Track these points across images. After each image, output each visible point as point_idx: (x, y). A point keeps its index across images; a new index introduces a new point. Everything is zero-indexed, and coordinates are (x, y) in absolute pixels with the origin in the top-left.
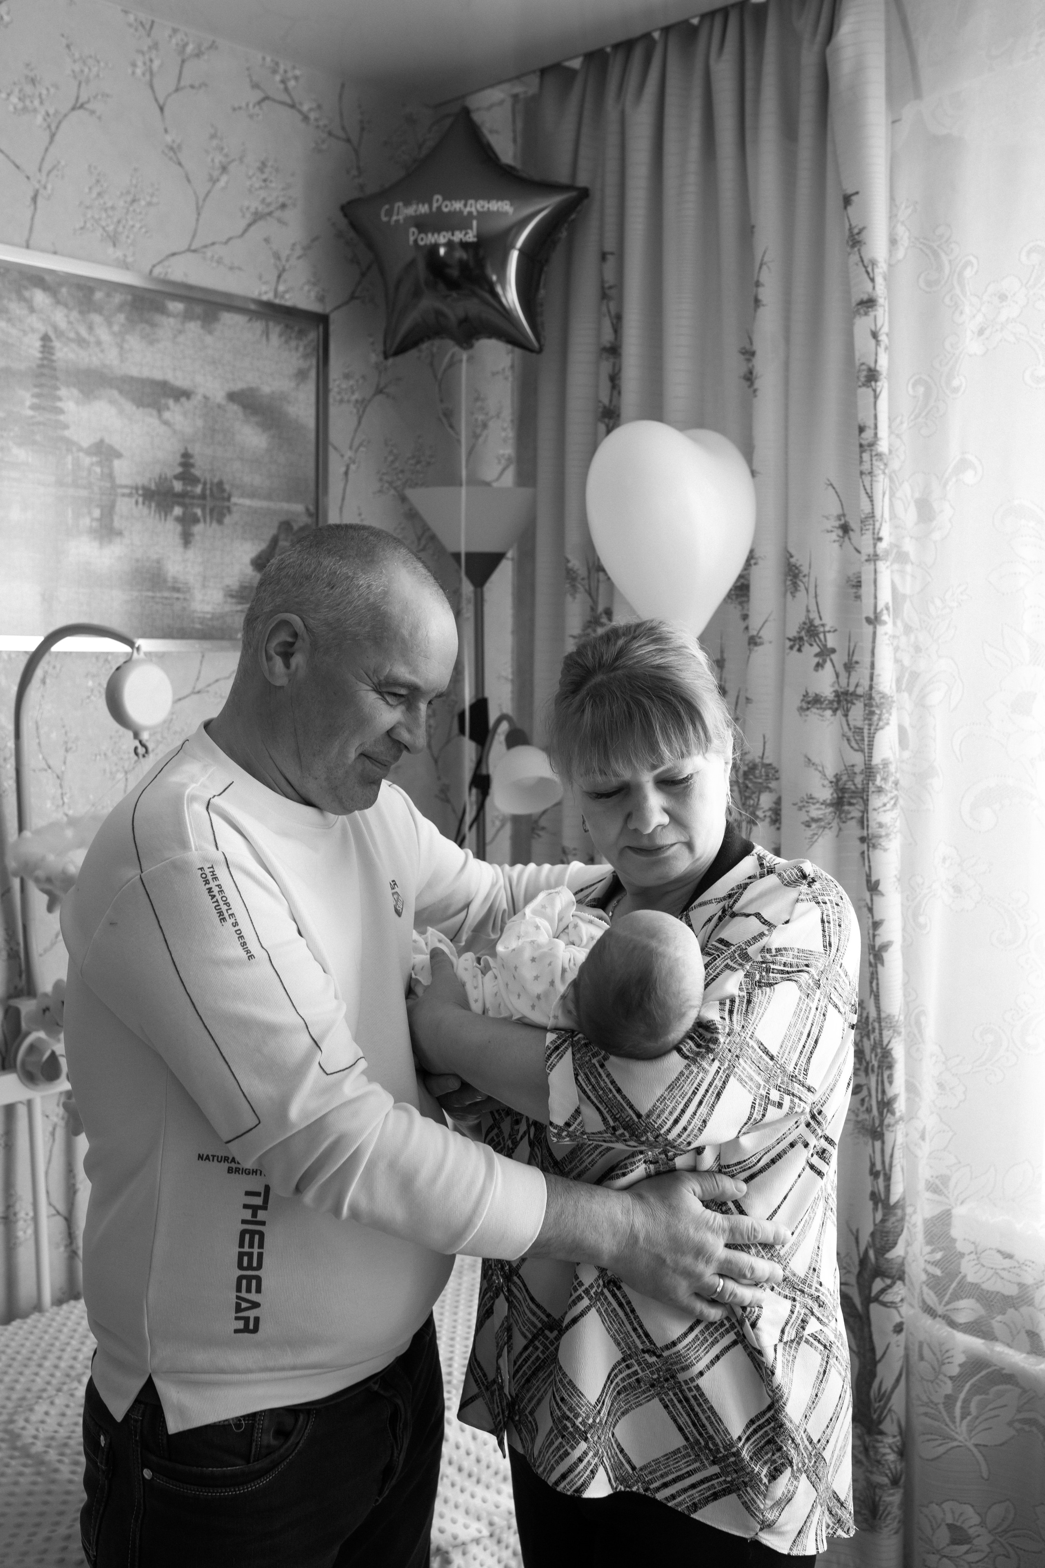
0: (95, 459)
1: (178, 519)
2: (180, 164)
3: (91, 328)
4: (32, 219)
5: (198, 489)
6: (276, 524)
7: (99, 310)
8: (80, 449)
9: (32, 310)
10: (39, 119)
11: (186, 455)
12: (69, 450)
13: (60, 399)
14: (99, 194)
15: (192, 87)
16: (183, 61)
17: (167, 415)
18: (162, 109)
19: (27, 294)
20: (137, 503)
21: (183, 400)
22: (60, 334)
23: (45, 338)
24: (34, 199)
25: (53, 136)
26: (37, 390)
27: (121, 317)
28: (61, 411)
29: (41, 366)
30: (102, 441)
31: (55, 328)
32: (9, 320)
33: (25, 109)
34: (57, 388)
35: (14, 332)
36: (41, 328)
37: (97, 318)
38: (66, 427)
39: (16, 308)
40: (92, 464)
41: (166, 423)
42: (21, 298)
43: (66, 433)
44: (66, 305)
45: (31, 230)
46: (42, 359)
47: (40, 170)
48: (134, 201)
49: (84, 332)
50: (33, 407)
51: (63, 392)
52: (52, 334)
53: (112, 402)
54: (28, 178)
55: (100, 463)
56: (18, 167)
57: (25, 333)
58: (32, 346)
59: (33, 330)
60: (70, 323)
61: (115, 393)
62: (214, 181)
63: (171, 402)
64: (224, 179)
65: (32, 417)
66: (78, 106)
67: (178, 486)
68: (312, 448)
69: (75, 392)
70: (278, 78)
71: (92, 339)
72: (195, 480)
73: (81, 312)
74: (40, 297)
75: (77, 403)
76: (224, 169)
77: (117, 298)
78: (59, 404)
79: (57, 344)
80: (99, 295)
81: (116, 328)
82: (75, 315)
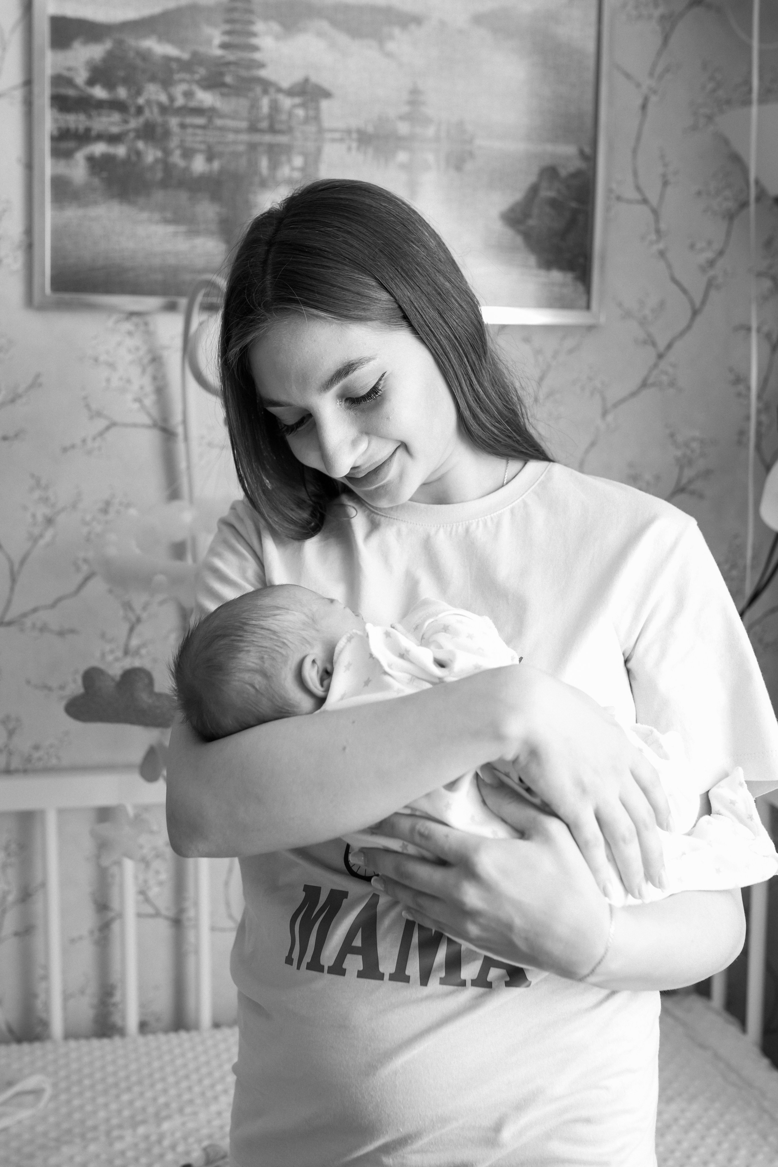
0: (297, 100)
1: (403, 167)
5: (431, 131)
6: (535, 170)
8: (279, 90)
11: (415, 92)
12: (265, 92)
13: (254, 35)
17: (391, 46)
20: (349, 149)
21: (413, 27)
26: (227, 27)
28: (255, 48)
30: (306, 81)
34: (251, 23)
38: (262, 65)
40: (295, 106)
41: (389, 55)
43: (263, 73)
50: (224, 46)
51: (259, 27)
53: (320, 34)
55: (303, 105)
61: (324, 25)
63: (397, 31)
65: (222, 57)
67: (403, 128)
68: (590, 76)
69: (275, 27)
72: (427, 121)
75: (277, 38)
78: (254, 41)
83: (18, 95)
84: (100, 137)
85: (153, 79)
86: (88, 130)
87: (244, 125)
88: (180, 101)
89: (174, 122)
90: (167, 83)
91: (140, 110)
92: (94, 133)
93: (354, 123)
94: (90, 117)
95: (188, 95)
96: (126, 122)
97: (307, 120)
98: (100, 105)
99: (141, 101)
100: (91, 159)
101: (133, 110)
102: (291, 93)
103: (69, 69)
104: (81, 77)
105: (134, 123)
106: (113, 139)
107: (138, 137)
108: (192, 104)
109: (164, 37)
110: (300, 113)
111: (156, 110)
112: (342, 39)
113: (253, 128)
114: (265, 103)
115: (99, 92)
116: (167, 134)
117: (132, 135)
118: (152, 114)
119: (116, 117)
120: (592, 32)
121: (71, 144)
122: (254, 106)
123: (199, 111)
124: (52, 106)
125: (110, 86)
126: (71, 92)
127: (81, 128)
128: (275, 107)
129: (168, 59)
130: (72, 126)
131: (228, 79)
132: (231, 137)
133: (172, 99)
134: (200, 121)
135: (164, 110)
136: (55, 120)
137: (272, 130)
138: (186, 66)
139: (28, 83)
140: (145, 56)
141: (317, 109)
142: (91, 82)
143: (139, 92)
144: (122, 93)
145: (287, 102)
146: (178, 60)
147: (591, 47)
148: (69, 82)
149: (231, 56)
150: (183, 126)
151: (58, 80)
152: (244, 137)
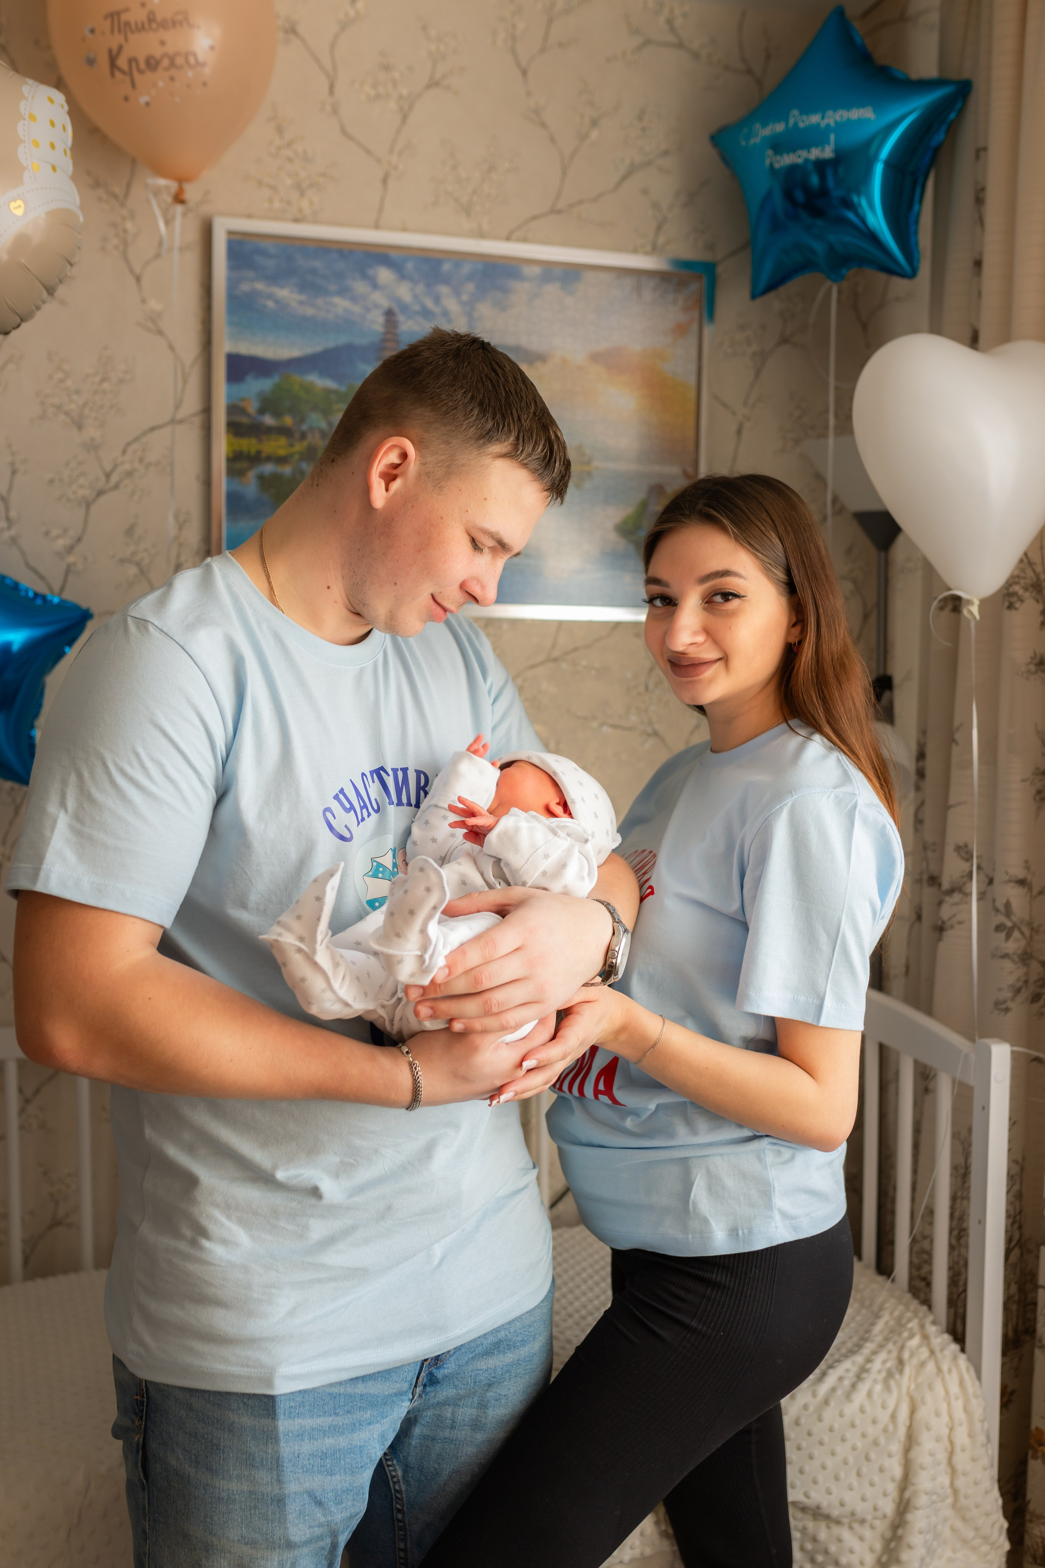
2: (543, 125)
3: (437, 299)
4: (382, 200)
7: (446, 280)
9: (375, 286)
10: (393, 105)
14: (454, 167)
15: (560, 45)
16: (550, 21)
18: (524, 73)
19: (370, 272)
22: (404, 308)
23: (389, 314)
24: (385, 181)
25: (404, 118)
27: (470, 287)
29: (384, 340)
31: (398, 301)
32: (354, 299)
33: (378, 97)
35: (357, 309)
36: (385, 303)
37: (444, 290)
39: (360, 287)
42: (365, 276)
44: (411, 279)
45: (381, 210)
46: (386, 333)
47: (391, 151)
48: (492, 169)
49: (429, 304)
52: (396, 310)
54: (379, 161)
56: (368, 152)
57: (368, 309)
58: (376, 322)
59: (377, 306)
60: (415, 296)
62: (583, 137)
64: (595, 134)
66: (433, 84)
68: (691, 404)
70: (662, 19)
71: (437, 310)
73: (428, 285)
74: (384, 275)
76: (594, 123)
77: (466, 269)
79: (401, 318)
80: (446, 267)
81: (465, 297)
82: (420, 288)
83: (197, 421)
84: (269, 459)
85: (315, 408)
86: (259, 452)
91: (303, 436)
92: (264, 455)
94: (260, 441)
96: (291, 445)
98: (269, 430)
99: (304, 427)
100: (261, 478)
101: (297, 435)
103: (243, 399)
104: (252, 407)
105: (299, 447)
106: (281, 460)
107: (302, 459)
109: (325, 372)
111: (317, 435)
115: (268, 420)
117: (297, 457)
119: (283, 441)
120: (692, 367)
121: (244, 465)
124: (228, 431)
125: (277, 414)
126: (244, 420)
127: (253, 451)
129: (328, 391)
130: (245, 449)
136: (230, 444)
139: (207, 410)
140: (308, 389)
142: (262, 411)
143: (302, 420)
144: (288, 420)
146: (336, 392)
147: (691, 378)
148: (243, 411)
151: (233, 409)
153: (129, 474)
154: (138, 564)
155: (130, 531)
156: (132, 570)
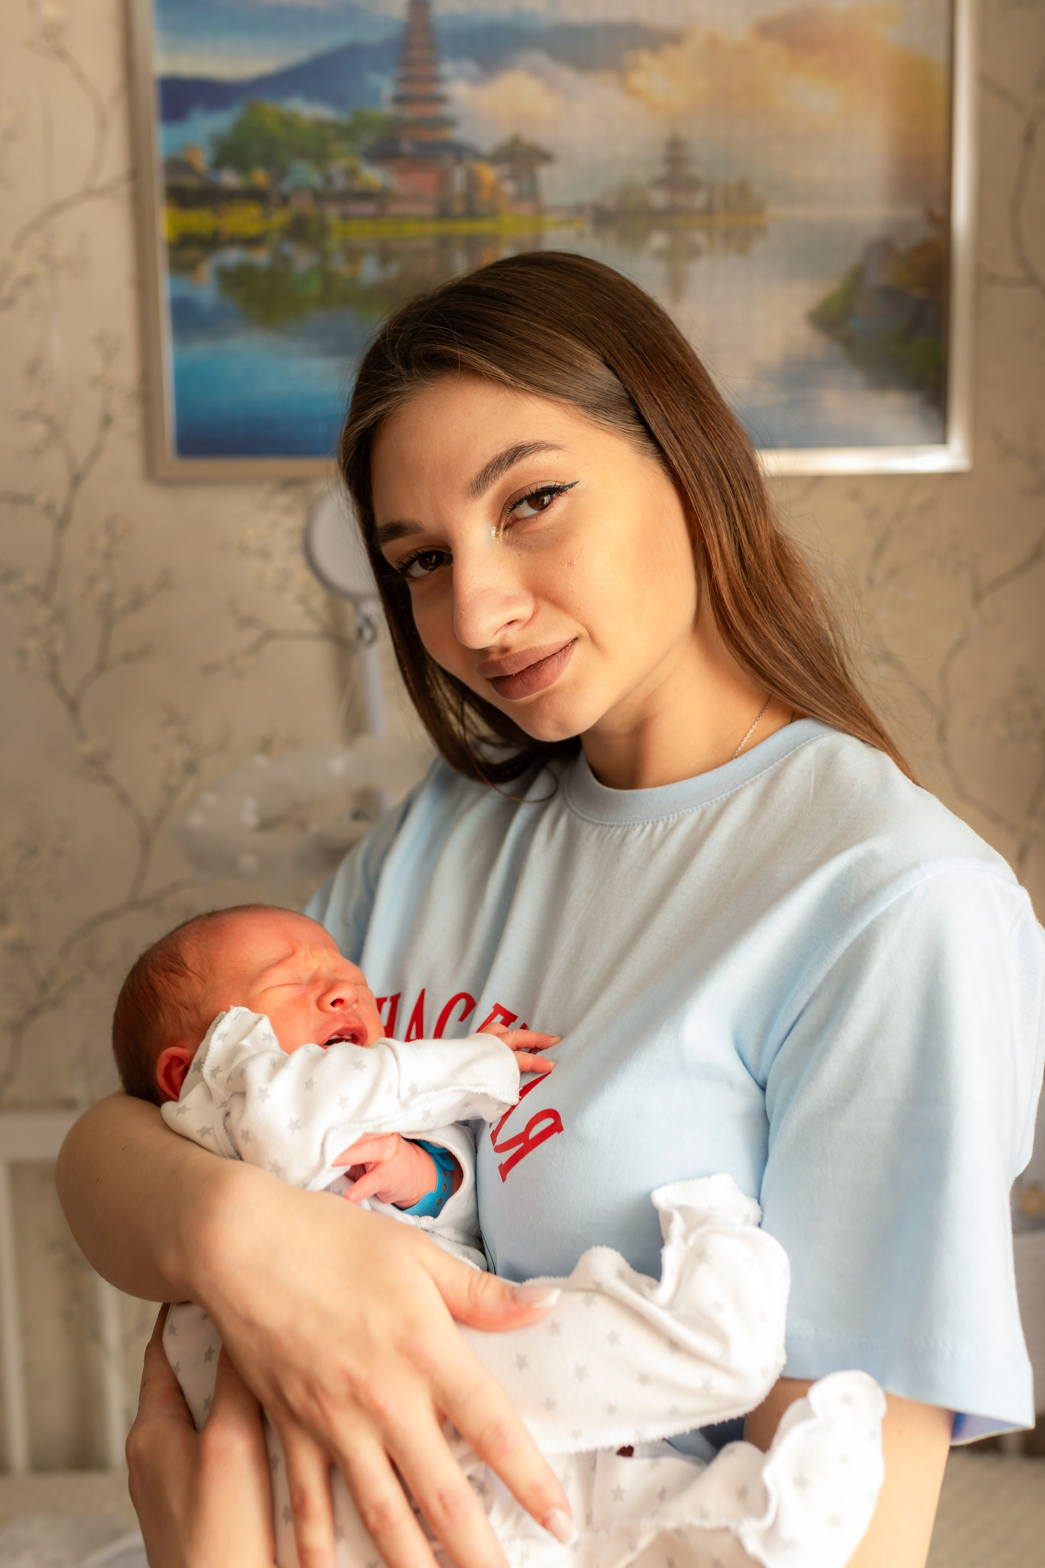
0: (504, 169)
5: (699, 200)
8: (477, 156)
11: (675, 144)
12: (459, 161)
13: (440, 80)
17: (637, 80)
21: (668, 49)
26: (401, 72)
28: (441, 100)
29: (410, 31)
30: (516, 140)
34: (435, 63)
38: (452, 123)
40: (500, 178)
41: (636, 94)
43: (456, 134)
50: (399, 100)
51: (447, 68)
53: (535, 72)
55: (514, 176)
58: (394, 5)
61: (540, 58)
63: (645, 58)
65: (397, 116)
67: (659, 198)
69: (469, 64)
72: (693, 185)
75: (474, 81)
78: (441, 89)
83: (123, 191)
84: (233, 241)
85: (302, 153)
86: (216, 232)
87: (428, 209)
88: (340, 183)
89: (332, 213)
90: (320, 158)
91: (285, 200)
92: (224, 236)
93: (587, 196)
94: (218, 213)
95: (351, 173)
96: (267, 217)
97: (519, 197)
98: (232, 196)
99: (287, 186)
101: (276, 200)
102: (495, 159)
103: (188, 149)
104: (203, 159)
105: (280, 218)
106: (252, 242)
108: (358, 185)
109: (315, 93)
110: (509, 187)
111: (307, 198)
112: (566, 75)
113: (444, 213)
114: (458, 178)
115: (229, 179)
116: (324, 230)
117: (276, 235)
118: (303, 204)
119: (254, 210)
120: (941, 31)
122: (444, 181)
123: (366, 195)
124: (167, 201)
125: (243, 168)
126: (190, 182)
127: (207, 231)
128: (473, 182)
129: (321, 125)
130: (196, 228)
131: (406, 146)
132: (412, 229)
133: (328, 179)
134: (368, 208)
135: (320, 197)
136: (172, 222)
137: (471, 214)
138: (346, 133)
139: (137, 173)
140: (289, 123)
141: (533, 181)
142: (218, 165)
143: (283, 175)
144: (260, 177)
145: (489, 174)
146: (334, 125)
147: (940, 55)
148: (188, 168)
149: (410, 113)
150: (346, 217)
151: (174, 165)
152: (432, 228)
153: (28, 281)
154: (49, 421)
155: (33, 369)
156: (38, 430)
